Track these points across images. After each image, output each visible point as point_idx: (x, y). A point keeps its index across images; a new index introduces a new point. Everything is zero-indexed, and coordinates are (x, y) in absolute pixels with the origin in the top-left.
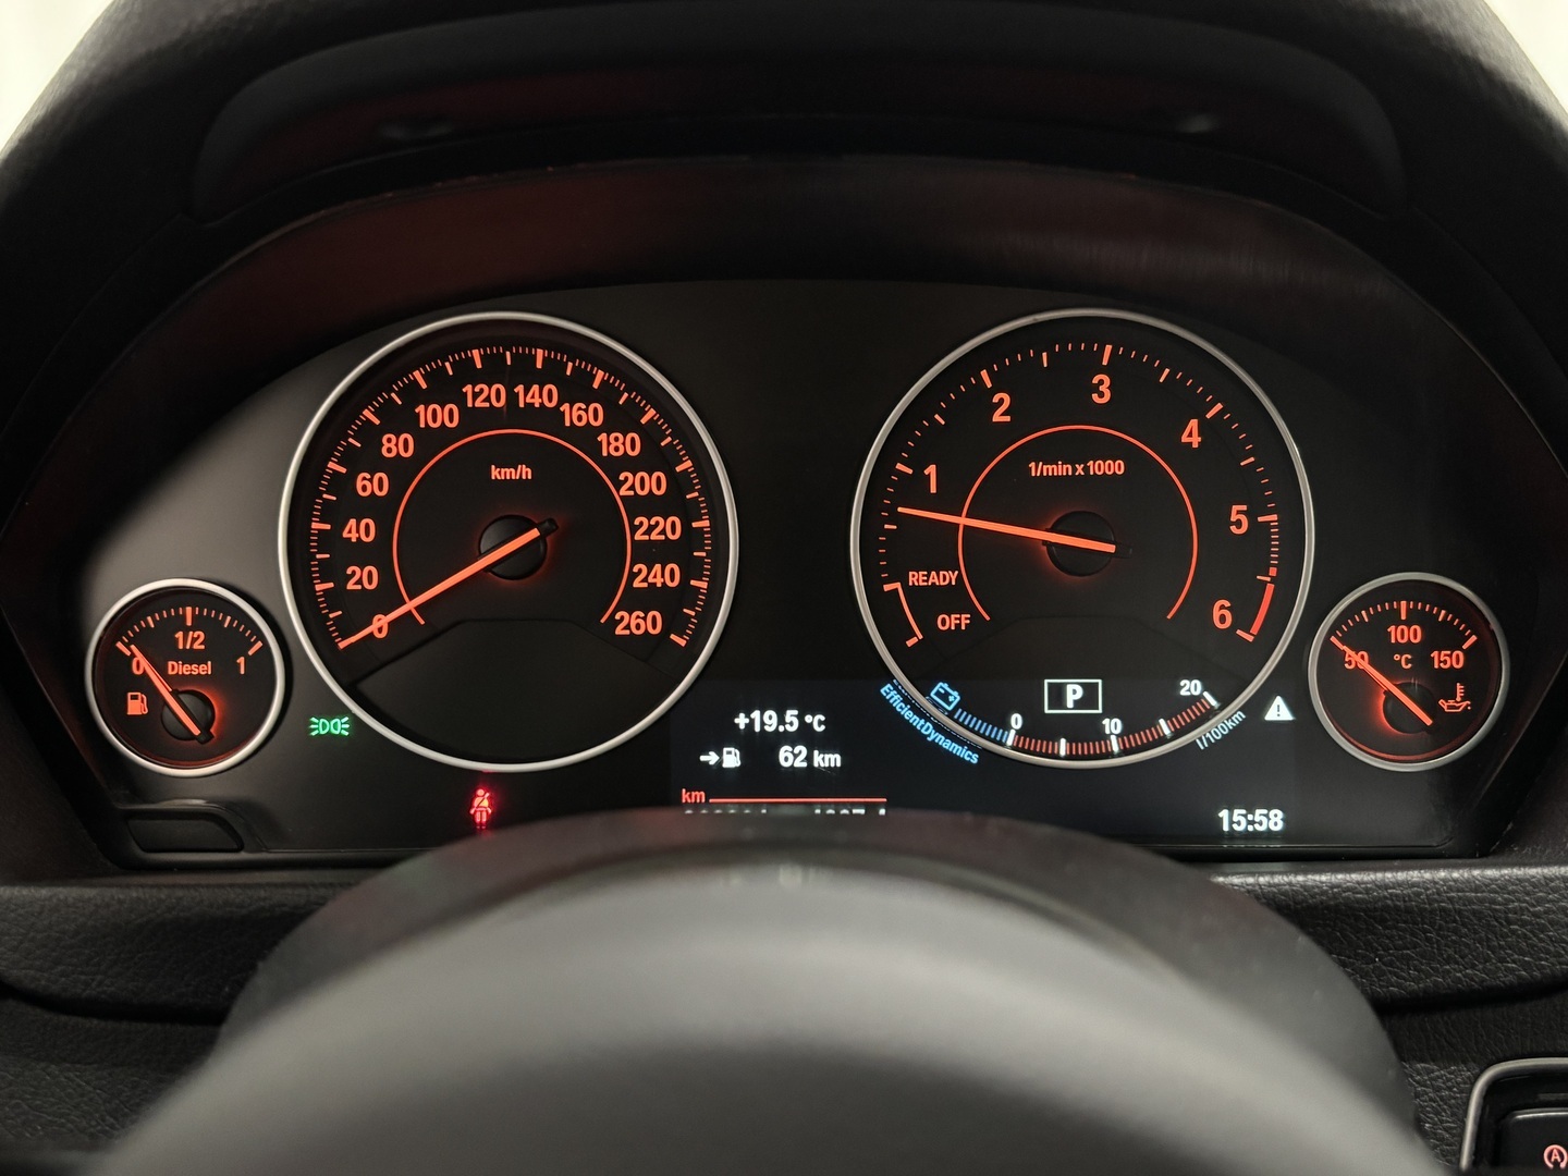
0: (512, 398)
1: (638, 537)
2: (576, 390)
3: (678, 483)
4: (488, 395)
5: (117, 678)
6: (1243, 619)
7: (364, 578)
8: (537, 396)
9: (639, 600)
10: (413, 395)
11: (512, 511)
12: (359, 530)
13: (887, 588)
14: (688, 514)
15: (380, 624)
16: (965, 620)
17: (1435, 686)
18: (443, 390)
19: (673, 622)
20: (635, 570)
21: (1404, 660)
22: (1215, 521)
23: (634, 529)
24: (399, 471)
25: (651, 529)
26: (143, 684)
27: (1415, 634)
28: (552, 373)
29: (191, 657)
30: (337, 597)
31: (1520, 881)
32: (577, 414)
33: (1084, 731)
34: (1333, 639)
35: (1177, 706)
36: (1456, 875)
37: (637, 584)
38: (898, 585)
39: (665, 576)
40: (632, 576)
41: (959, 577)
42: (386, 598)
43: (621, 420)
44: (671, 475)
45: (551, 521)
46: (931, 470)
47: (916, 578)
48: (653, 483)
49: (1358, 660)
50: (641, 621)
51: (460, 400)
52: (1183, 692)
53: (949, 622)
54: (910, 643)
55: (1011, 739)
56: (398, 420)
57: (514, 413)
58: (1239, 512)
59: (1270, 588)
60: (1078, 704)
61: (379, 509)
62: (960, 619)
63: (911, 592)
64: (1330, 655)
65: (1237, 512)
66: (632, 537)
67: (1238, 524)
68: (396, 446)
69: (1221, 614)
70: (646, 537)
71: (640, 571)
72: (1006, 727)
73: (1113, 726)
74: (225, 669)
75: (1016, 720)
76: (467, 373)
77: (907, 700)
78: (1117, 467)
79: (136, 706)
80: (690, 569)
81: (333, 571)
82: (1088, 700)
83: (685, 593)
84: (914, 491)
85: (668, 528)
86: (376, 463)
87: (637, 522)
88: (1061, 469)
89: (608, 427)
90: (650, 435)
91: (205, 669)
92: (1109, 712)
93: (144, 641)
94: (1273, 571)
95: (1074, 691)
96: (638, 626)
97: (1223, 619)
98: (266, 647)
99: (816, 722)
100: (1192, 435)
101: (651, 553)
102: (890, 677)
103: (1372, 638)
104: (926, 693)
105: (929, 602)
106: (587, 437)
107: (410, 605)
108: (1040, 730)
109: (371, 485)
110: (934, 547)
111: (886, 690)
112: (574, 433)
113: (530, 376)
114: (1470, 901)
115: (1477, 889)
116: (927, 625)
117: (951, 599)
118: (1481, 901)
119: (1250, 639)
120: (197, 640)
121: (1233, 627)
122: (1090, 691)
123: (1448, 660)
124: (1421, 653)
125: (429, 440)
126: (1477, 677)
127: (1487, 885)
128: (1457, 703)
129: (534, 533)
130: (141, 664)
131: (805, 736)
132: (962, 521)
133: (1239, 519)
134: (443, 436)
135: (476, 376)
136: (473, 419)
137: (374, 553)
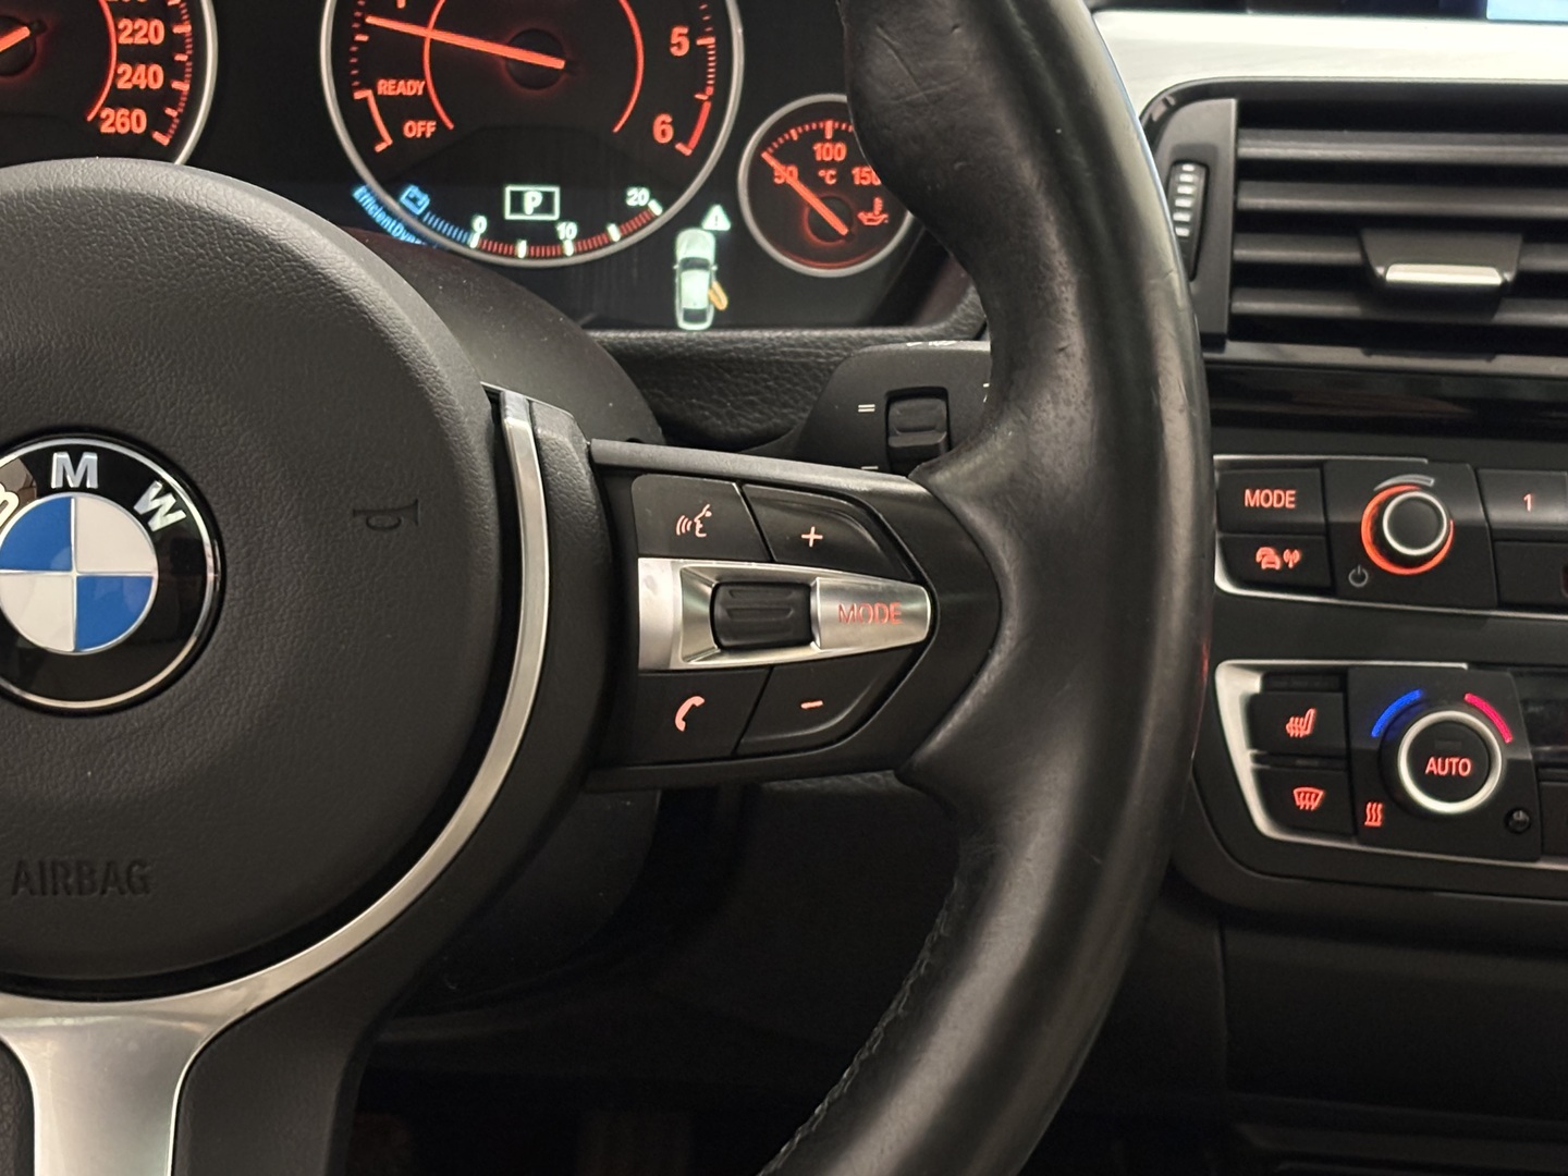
1: (124, 40)
6: (682, 134)
9: (119, 100)
11: (4, 11)
13: (358, 95)
14: (170, 19)
16: (431, 127)
17: (848, 198)
19: (157, 122)
20: (120, 71)
21: (829, 176)
22: (658, 42)
23: (119, 32)
25: (134, 33)
27: (839, 152)
31: (841, 340)
33: (543, 236)
34: (765, 155)
35: (625, 216)
36: (789, 334)
37: (122, 85)
38: (368, 93)
39: (150, 77)
40: (117, 76)
41: (425, 88)
45: (40, 22)
47: (386, 87)
49: (786, 175)
50: (126, 121)
52: (631, 202)
53: (415, 129)
54: (380, 148)
55: (474, 241)
58: (680, 35)
59: (707, 107)
60: (537, 211)
62: (425, 126)
63: (380, 99)
64: (759, 169)
65: (679, 34)
66: (117, 41)
67: (679, 45)
69: (663, 128)
70: (130, 41)
71: (124, 73)
72: (468, 228)
73: (568, 231)
75: (480, 224)
77: (379, 203)
80: (174, 70)
82: (546, 206)
83: (168, 96)
85: (151, 32)
87: (121, 26)
92: (564, 217)
94: (710, 90)
95: (533, 196)
96: (123, 125)
97: (664, 133)
101: (134, 55)
102: (361, 182)
103: (798, 153)
104: (396, 197)
105: (397, 110)
108: (503, 233)
110: (400, 57)
111: (359, 193)
114: (798, 355)
115: (805, 345)
116: (396, 132)
117: (419, 107)
118: (808, 355)
119: (688, 152)
121: (673, 142)
122: (548, 197)
123: (865, 177)
124: (844, 169)
127: (814, 343)
128: (875, 216)
129: (24, 32)
132: (429, 33)
133: (680, 41)
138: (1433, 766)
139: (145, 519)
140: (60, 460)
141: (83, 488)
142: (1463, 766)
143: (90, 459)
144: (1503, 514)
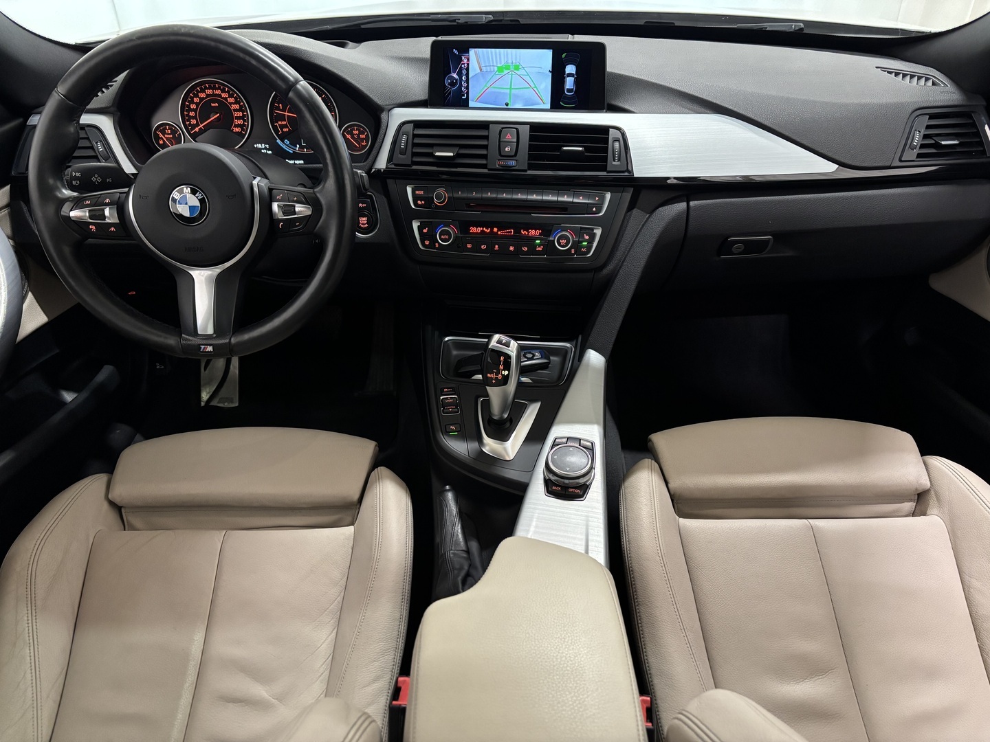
0: (213, 92)
1: (236, 115)
2: (223, 91)
3: (241, 107)
4: (209, 92)
5: (158, 138)
7: (194, 122)
8: (218, 92)
9: (236, 126)
10: (198, 92)
11: (215, 110)
12: (192, 114)
14: (243, 112)
15: (197, 129)
17: (359, 140)
18: (202, 91)
19: (242, 130)
21: (356, 136)
24: (197, 104)
26: (162, 138)
27: (357, 132)
28: (219, 88)
29: (168, 134)
30: (190, 125)
32: (224, 95)
37: (236, 123)
38: (276, 124)
39: (241, 122)
42: (197, 125)
43: (230, 96)
44: (240, 106)
45: (221, 113)
46: (280, 105)
47: (280, 123)
48: (237, 107)
49: (349, 137)
50: (237, 129)
51: (205, 92)
53: (285, 130)
54: (280, 133)
55: (297, 149)
56: (197, 96)
57: (214, 95)
61: (195, 110)
62: (287, 129)
63: (278, 125)
68: (196, 100)
71: (236, 121)
74: (174, 136)
75: (298, 146)
76: (206, 88)
79: (161, 142)
80: (244, 121)
81: (189, 120)
83: (244, 125)
84: (278, 108)
85: (240, 114)
86: (193, 103)
87: (235, 113)
89: (229, 97)
90: (236, 98)
91: (171, 136)
93: (161, 131)
98: (180, 133)
99: (267, 146)
101: (238, 118)
102: (277, 139)
103: (350, 133)
104: (283, 142)
105: (282, 127)
106: (226, 99)
107: (201, 126)
108: (302, 147)
109: (194, 106)
110: (282, 118)
111: (277, 141)
112: (223, 98)
113: (216, 89)
116: (282, 130)
117: (285, 126)
120: (169, 131)
123: (362, 136)
124: (358, 135)
125: (201, 99)
126: (367, 139)
128: (364, 143)
129: (219, 114)
130: (161, 135)
131: (265, 148)
132: (286, 114)
134: (203, 98)
135: (207, 89)
136: (208, 96)
137: (195, 118)
138: (442, 237)
139: (197, 197)
140: (185, 189)
142: (447, 237)
143: (189, 189)
144: (456, 195)
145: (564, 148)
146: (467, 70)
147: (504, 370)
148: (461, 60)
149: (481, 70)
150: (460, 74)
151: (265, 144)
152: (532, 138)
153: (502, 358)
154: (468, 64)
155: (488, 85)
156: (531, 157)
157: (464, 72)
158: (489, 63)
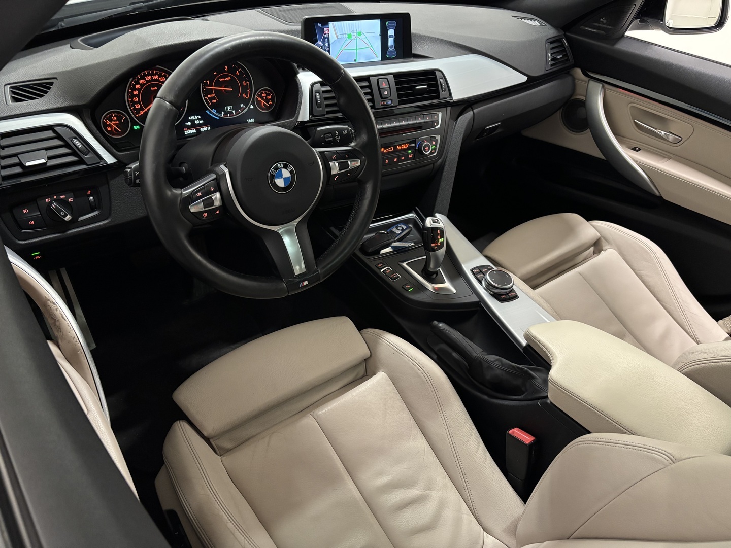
0: (152, 78)
2: (160, 75)
4: (149, 78)
5: (105, 125)
6: (247, 96)
7: (138, 106)
8: (156, 77)
10: (139, 79)
12: (136, 99)
13: (206, 98)
17: (267, 101)
18: (143, 78)
21: (264, 98)
22: (242, 84)
24: (139, 90)
26: (110, 125)
27: (265, 95)
28: (157, 74)
29: (115, 121)
30: (135, 109)
32: (161, 79)
33: (231, 113)
34: (257, 97)
35: (241, 108)
41: (214, 95)
42: (142, 108)
46: (208, 81)
47: (209, 96)
49: (259, 99)
51: (145, 79)
52: (241, 106)
53: (214, 101)
54: (210, 104)
55: (223, 115)
56: (138, 83)
57: (153, 80)
59: (249, 92)
61: (137, 96)
63: (209, 98)
64: (257, 99)
68: (138, 86)
69: (244, 96)
73: (234, 112)
74: (121, 122)
75: (223, 113)
78: (229, 78)
79: (108, 129)
81: (133, 106)
82: (231, 109)
84: (207, 85)
86: (136, 89)
88: (223, 79)
91: (118, 122)
92: (233, 110)
93: (108, 119)
94: (249, 89)
95: (229, 108)
98: (126, 117)
99: (199, 117)
100: (237, 73)
102: (207, 109)
103: (260, 96)
104: (212, 110)
105: (211, 99)
108: (226, 113)
109: (136, 93)
110: (210, 92)
111: (208, 111)
116: (211, 102)
117: (213, 98)
119: (248, 98)
120: (116, 118)
122: (231, 107)
123: (269, 97)
124: (266, 97)
125: (142, 85)
126: (272, 99)
128: (271, 103)
130: (108, 122)
131: (198, 119)
132: (213, 88)
133: (244, 83)
134: (144, 84)
135: (147, 75)
136: (147, 82)
137: (138, 102)
139: (288, 170)
140: (279, 165)
141: (282, 168)
143: (282, 164)
145: (417, 87)
146: (328, 38)
147: (441, 238)
148: (324, 31)
149: (337, 38)
150: (324, 42)
151: (197, 115)
152: (397, 84)
153: (439, 232)
154: (328, 34)
155: (343, 48)
156: (399, 96)
157: (326, 40)
158: (343, 32)
